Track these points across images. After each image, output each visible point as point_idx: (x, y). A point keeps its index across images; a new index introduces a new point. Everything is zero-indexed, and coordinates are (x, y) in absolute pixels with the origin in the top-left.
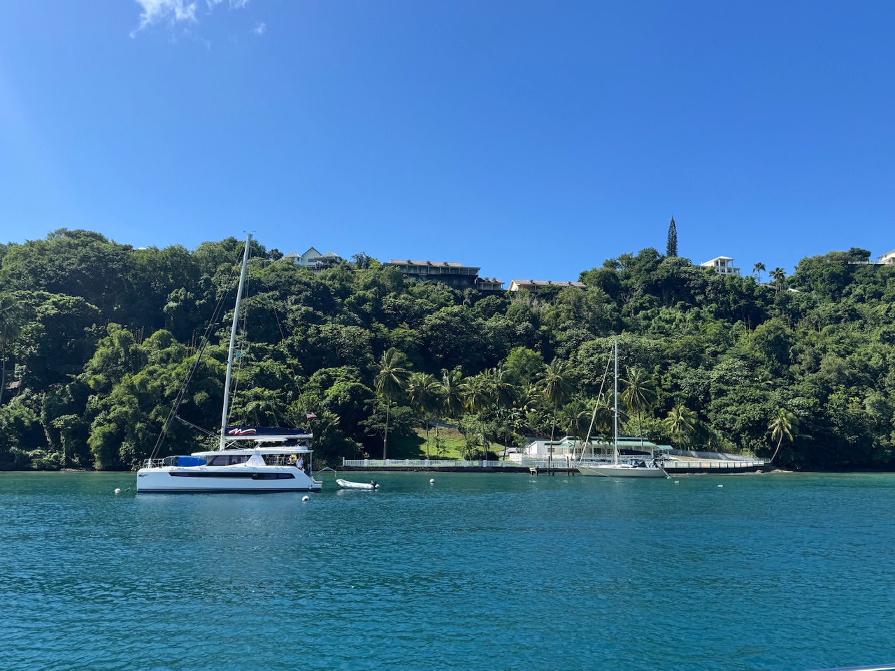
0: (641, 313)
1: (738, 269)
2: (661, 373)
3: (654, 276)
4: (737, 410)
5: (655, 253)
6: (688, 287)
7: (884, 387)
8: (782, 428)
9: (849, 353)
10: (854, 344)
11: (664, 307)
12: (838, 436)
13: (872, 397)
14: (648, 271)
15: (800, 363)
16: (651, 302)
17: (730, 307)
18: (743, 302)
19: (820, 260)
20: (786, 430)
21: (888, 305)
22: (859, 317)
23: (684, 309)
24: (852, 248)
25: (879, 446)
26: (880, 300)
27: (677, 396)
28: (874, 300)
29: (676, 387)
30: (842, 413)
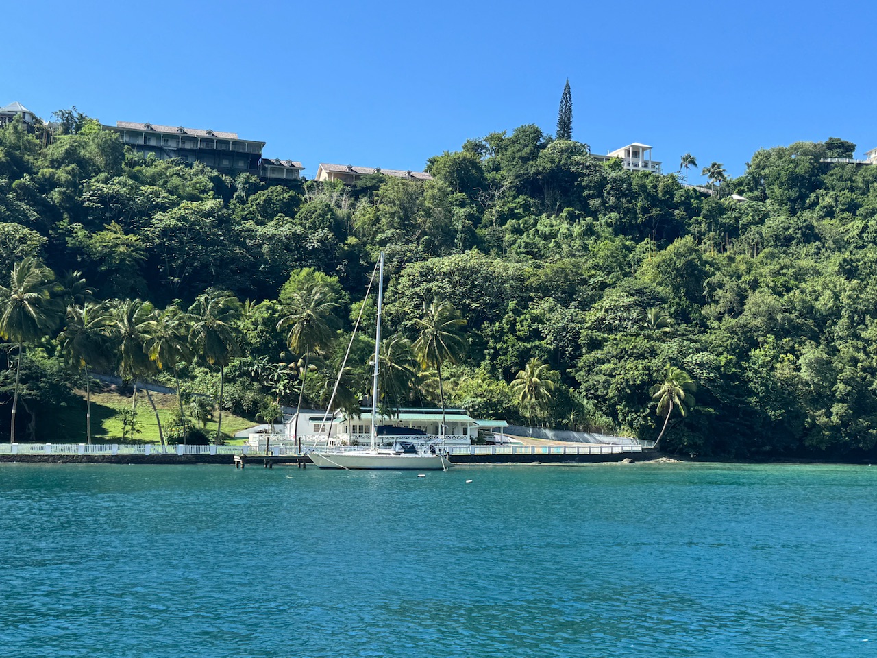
0: (510, 223)
1: (658, 164)
2: (517, 312)
3: (533, 167)
4: (614, 369)
5: (538, 134)
6: (580, 185)
7: (833, 340)
8: (672, 398)
9: (788, 290)
10: (800, 276)
11: (544, 215)
12: (756, 410)
13: (811, 353)
14: (524, 160)
15: (717, 302)
16: (526, 207)
17: (636, 218)
18: (655, 212)
19: (780, 154)
20: (677, 400)
21: (864, 222)
22: (817, 238)
23: (572, 218)
24: (831, 139)
25: (814, 425)
26: (855, 214)
27: (536, 347)
28: (846, 215)
29: (536, 335)
30: (764, 375)
